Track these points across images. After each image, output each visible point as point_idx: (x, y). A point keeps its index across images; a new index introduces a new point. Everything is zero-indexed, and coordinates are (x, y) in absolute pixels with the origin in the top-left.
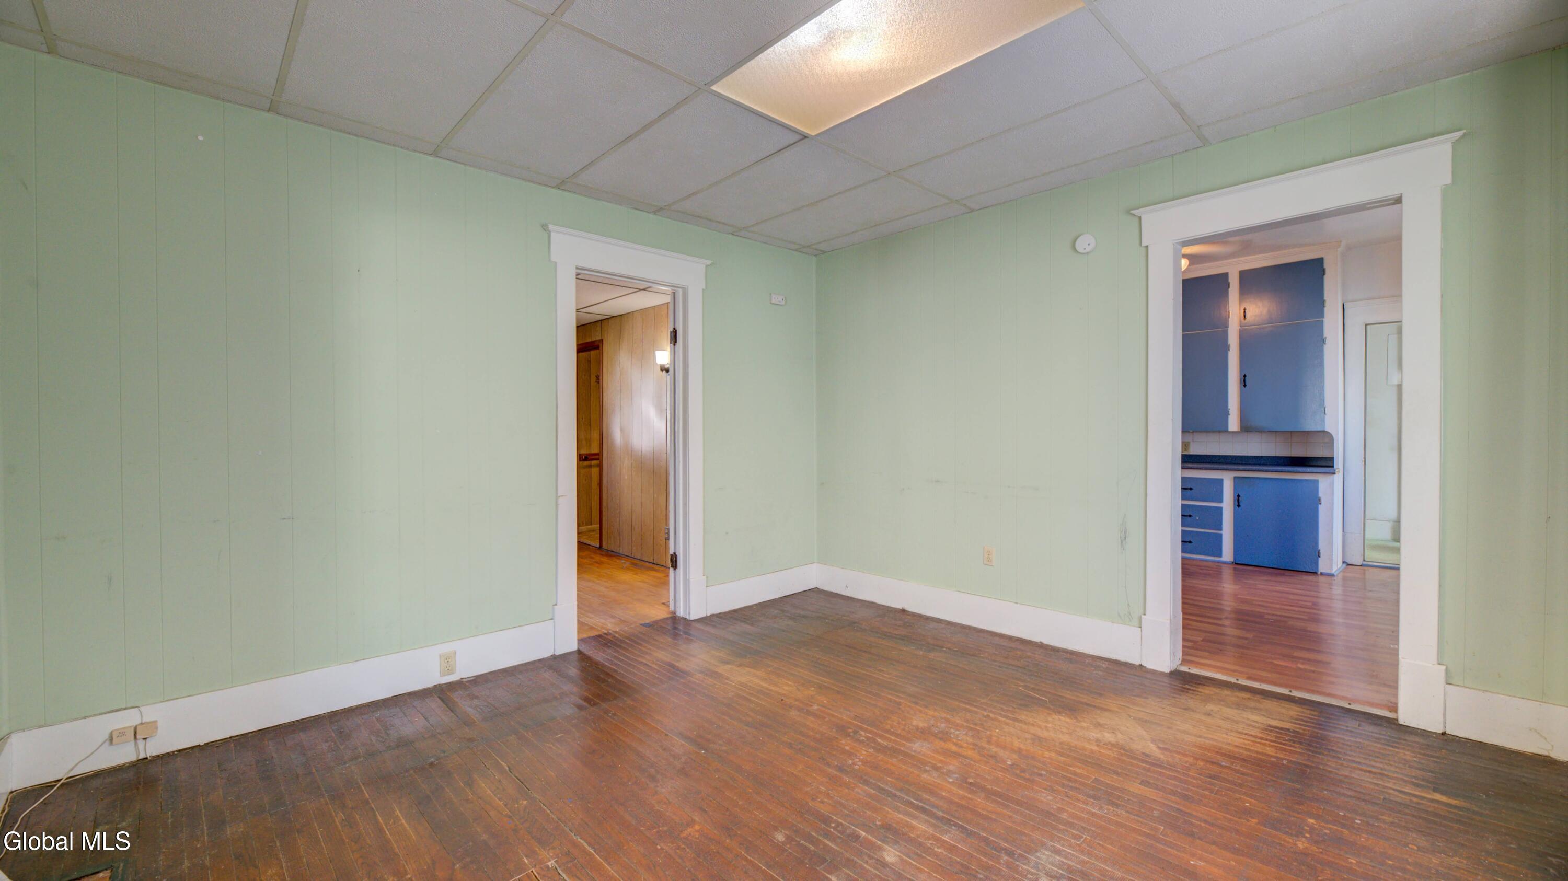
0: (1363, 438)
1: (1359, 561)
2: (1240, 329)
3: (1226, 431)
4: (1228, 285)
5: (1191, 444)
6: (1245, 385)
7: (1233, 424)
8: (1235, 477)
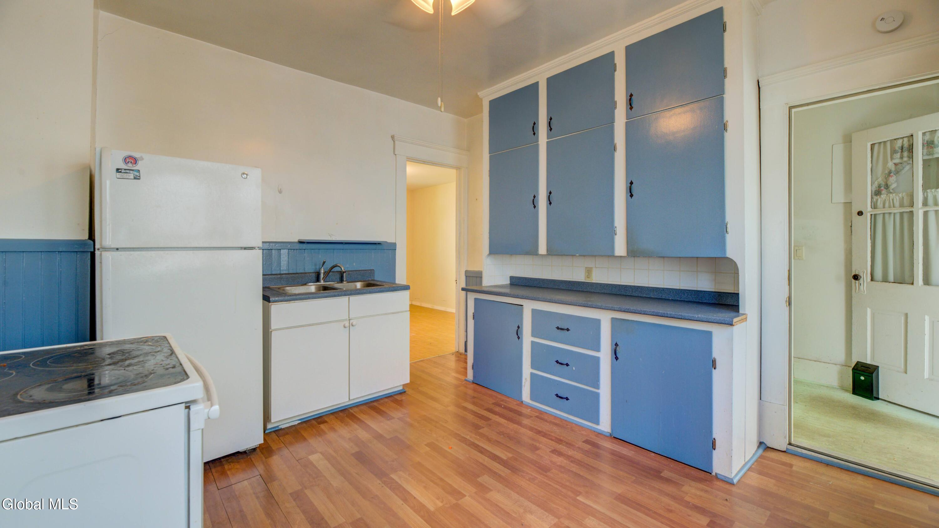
0: (787, 268)
1: (782, 445)
2: (626, 122)
3: (611, 256)
4: (614, 68)
5: (594, 270)
6: (632, 196)
7: (620, 248)
8: (612, 318)
